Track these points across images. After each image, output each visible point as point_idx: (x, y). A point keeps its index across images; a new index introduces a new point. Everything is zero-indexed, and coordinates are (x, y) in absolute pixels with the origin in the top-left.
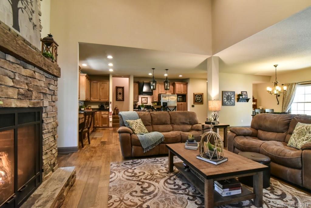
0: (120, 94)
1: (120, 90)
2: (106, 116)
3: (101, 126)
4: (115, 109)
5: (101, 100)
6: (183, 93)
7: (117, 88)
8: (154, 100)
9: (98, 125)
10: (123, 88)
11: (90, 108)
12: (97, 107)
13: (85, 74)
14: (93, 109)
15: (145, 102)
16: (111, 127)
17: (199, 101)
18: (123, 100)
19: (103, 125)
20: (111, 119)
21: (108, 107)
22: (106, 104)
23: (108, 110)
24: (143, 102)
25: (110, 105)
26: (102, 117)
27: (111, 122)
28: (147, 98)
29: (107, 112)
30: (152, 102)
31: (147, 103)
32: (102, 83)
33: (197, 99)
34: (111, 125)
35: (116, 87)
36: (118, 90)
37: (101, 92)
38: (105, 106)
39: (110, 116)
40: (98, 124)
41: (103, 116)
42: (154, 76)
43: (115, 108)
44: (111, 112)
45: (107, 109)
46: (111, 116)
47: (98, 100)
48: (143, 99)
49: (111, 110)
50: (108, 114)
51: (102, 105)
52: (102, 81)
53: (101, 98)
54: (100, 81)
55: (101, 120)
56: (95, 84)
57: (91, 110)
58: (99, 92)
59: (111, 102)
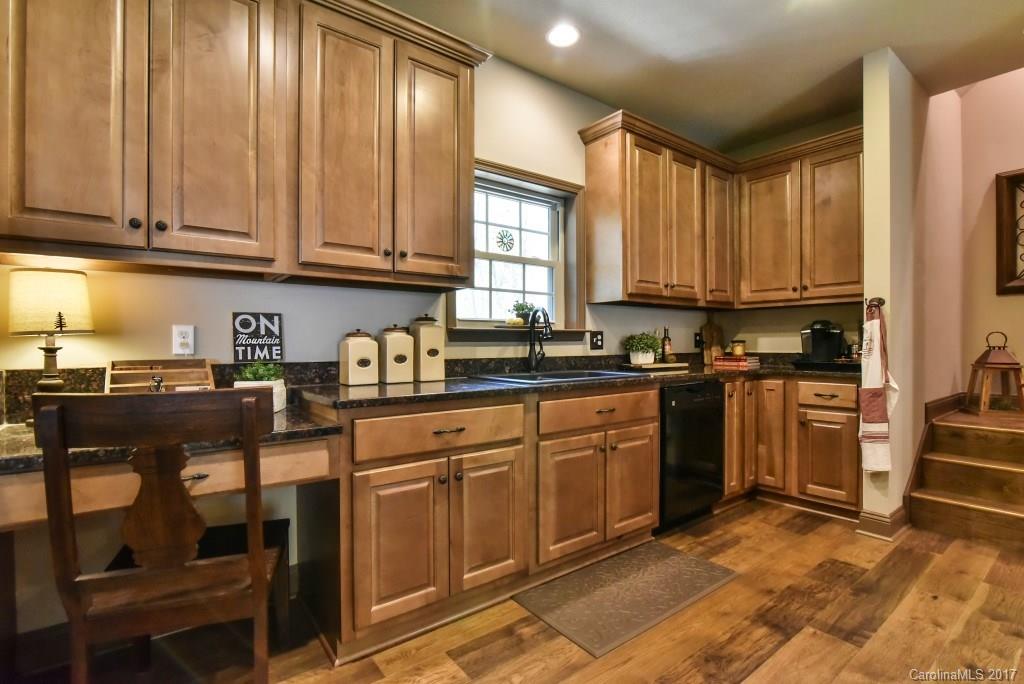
2: (839, 416)
3: (794, 493)
4: (981, 361)
5: (812, 292)
9: (769, 480)
12: (791, 343)
13: (617, 118)
14: (763, 358)
16: (875, 525)
19: (812, 488)
23: (851, 370)
25: (871, 329)
26: (804, 424)
27: (883, 475)
29: (844, 391)
34: (882, 502)
35: (998, 177)
37: (807, 237)
39: (863, 428)
40: (771, 473)
41: (812, 414)
46: (881, 429)
47: (790, 294)
50: (853, 406)
51: (818, 327)
52: (813, 152)
53: (807, 282)
54: (800, 157)
55: (794, 443)
56: (762, 186)
57: (745, 364)
58: (792, 233)
59: (881, 302)
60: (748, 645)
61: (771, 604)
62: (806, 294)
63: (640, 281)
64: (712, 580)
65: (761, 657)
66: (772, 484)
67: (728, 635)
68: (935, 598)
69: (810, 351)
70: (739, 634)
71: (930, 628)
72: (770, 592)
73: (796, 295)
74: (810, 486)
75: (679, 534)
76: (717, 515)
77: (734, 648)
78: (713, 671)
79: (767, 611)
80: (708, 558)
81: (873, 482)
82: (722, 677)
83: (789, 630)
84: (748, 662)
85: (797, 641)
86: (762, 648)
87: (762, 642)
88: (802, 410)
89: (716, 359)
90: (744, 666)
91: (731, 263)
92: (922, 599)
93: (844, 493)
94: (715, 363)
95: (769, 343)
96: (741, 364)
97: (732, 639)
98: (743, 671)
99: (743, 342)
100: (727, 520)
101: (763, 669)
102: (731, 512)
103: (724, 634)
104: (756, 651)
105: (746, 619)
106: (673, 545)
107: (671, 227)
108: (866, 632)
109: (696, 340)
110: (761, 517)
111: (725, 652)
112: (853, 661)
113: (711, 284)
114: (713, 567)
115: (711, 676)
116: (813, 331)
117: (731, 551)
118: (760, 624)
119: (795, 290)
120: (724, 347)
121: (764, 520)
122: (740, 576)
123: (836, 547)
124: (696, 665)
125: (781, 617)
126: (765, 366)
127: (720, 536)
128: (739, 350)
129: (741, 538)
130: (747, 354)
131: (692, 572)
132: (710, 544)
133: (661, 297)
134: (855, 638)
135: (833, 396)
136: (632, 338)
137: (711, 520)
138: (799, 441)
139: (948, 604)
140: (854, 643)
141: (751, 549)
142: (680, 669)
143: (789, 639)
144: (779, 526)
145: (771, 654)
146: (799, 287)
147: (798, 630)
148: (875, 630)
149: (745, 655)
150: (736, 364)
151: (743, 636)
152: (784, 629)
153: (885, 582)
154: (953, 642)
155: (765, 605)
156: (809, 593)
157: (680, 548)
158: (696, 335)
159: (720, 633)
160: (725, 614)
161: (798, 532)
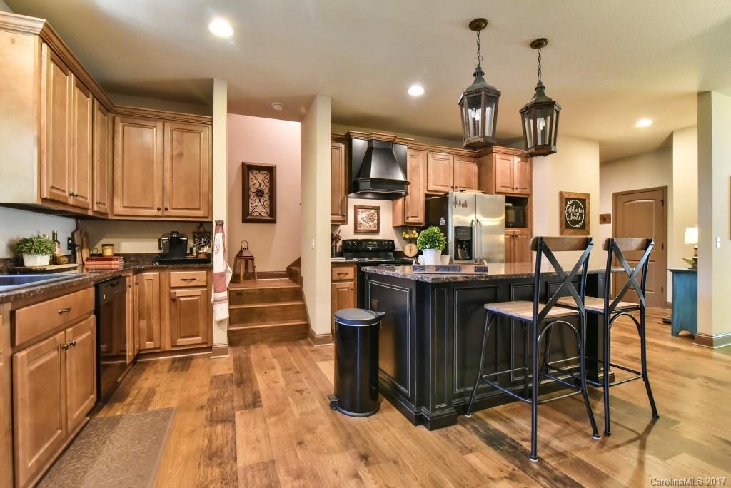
0: (260, 194)
1: (259, 180)
2: (198, 291)
3: (168, 348)
4: (239, 255)
5: (171, 212)
6: (518, 191)
7: (248, 169)
8: (411, 220)
9: (150, 345)
10: (271, 171)
11: (108, 252)
12: (150, 246)
13: (38, 24)
14: (126, 257)
15: (371, 225)
16: (222, 351)
17: (577, 222)
18: (272, 218)
19: (181, 341)
20: (222, 311)
21: (206, 249)
22: (197, 235)
23: (206, 262)
24: (362, 228)
25: (218, 239)
26: (174, 300)
27: (220, 322)
28: (377, 209)
29: (200, 276)
30: (396, 228)
31: (377, 232)
33: (572, 218)
34: (220, 337)
35: (243, 164)
36: (251, 176)
37: (168, 175)
38: (190, 243)
39: (214, 296)
40: (151, 339)
41: (179, 292)
43: (241, 252)
44: (222, 275)
45: (202, 256)
46: (224, 294)
47: (155, 212)
48: (362, 215)
49: (220, 264)
50: (205, 284)
51: (175, 235)
52: (174, 120)
53: (167, 205)
54: (163, 119)
55: (167, 315)
57: (116, 262)
58: (156, 168)
59: (222, 223)
60: (220, 437)
61: (209, 412)
62: (166, 213)
63: (53, 187)
64: (165, 419)
65: (232, 438)
66: (153, 347)
67: (206, 441)
68: (266, 373)
69: (165, 251)
70: (211, 436)
71: (275, 385)
72: (202, 407)
73: (160, 213)
74: (179, 340)
75: (106, 406)
76: (121, 382)
77: (216, 444)
78: (219, 461)
79: (211, 416)
80: (146, 409)
81: (219, 326)
82: (226, 460)
83: (231, 419)
84: (229, 445)
85: (238, 420)
86: (228, 434)
87: (225, 431)
88: (173, 291)
89: (87, 260)
90: (229, 447)
92: (262, 375)
93: (200, 338)
94: (86, 263)
95: (130, 246)
96: (113, 262)
97: (210, 441)
98: (231, 450)
99: (112, 245)
100: (132, 382)
101: (238, 443)
102: (128, 376)
103: (203, 441)
104: (227, 438)
105: (205, 427)
106: (110, 414)
107: (74, 144)
108: (259, 400)
109: (69, 244)
110: (152, 371)
111: (214, 449)
112: (265, 414)
114: (156, 412)
115: (220, 464)
116: (172, 238)
117: (156, 397)
118: (215, 424)
119: (159, 209)
121: (156, 372)
122: (179, 409)
123: (209, 369)
124: (207, 465)
125: (220, 415)
126: (128, 263)
127: (138, 393)
129: (153, 388)
130: (115, 255)
131: (147, 422)
132: (137, 401)
133: (65, 204)
134: (257, 404)
135: (193, 280)
137: (120, 387)
138: (171, 312)
139: (272, 373)
140: (259, 406)
141: (167, 391)
142: (202, 474)
143: (234, 422)
144: (169, 371)
145: (234, 434)
146: (161, 207)
147: (234, 416)
148: (260, 397)
149: (225, 443)
150: (108, 262)
151: (213, 435)
152: (229, 420)
153: (244, 376)
154: (286, 386)
155: (206, 415)
156: (219, 397)
157: (118, 413)
158: (69, 239)
159: (201, 442)
160: (193, 432)
161: (183, 370)
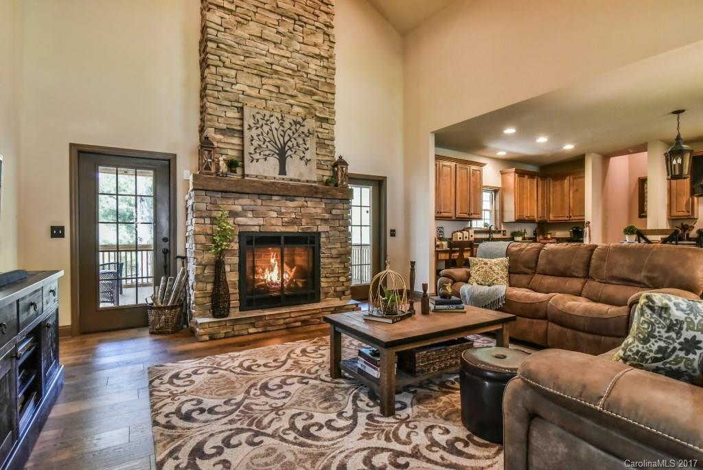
5: (573, 218)
7: (643, 182)
12: (566, 234)
32: (574, 179)
36: (646, 187)
37: (572, 201)
42: (682, 136)
53: (571, 215)
54: (569, 174)
56: (558, 183)
58: (566, 199)
59: (589, 223)
62: (571, 219)
63: (519, 215)
69: (572, 236)
73: (568, 219)
89: (541, 239)
91: (547, 208)
94: (541, 241)
95: (559, 234)
96: (550, 241)
99: (551, 234)
107: (528, 198)
109: (534, 233)
113: (540, 214)
116: (573, 230)
119: (567, 217)
120: (544, 235)
128: (549, 236)
130: (552, 238)
133: (525, 220)
136: (515, 232)
146: (569, 216)
150: (548, 241)
158: (534, 231)
